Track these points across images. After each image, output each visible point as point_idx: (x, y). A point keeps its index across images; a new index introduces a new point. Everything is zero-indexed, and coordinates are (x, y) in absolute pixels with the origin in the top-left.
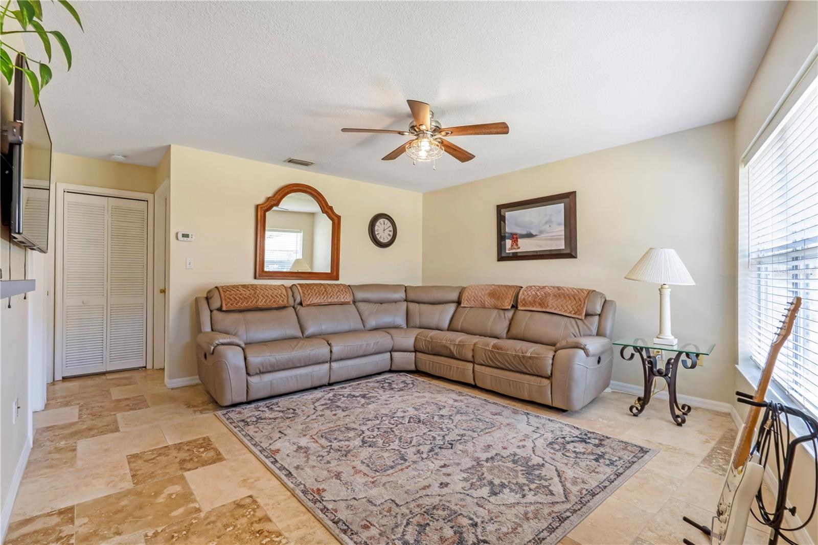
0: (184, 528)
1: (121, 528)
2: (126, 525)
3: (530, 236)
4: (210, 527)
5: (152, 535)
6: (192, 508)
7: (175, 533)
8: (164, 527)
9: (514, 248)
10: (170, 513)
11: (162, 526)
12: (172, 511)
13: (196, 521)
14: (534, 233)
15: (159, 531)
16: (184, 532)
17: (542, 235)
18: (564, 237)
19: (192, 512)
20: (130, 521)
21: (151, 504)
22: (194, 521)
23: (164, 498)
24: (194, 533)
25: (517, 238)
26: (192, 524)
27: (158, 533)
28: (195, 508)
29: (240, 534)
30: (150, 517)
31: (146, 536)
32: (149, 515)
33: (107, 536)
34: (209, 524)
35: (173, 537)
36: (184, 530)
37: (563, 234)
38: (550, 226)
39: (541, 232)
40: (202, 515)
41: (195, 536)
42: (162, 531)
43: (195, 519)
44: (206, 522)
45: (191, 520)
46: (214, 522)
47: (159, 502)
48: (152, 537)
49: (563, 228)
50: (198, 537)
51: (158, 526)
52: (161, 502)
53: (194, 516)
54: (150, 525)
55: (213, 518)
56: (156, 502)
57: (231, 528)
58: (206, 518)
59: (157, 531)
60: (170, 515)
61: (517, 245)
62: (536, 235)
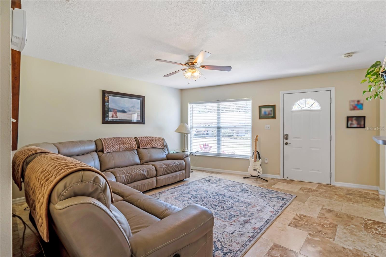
0: (319, 233)
1: (342, 249)
2: (340, 249)
3: (124, 111)
4: (311, 228)
5: (332, 239)
6: (311, 237)
7: (323, 234)
8: (326, 238)
9: (115, 117)
10: (320, 241)
11: (326, 239)
12: (319, 241)
13: (314, 232)
14: (126, 111)
15: (328, 238)
16: (320, 232)
17: (130, 112)
18: (140, 115)
19: (312, 235)
20: (337, 249)
21: (325, 250)
22: (315, 233)
23: (318, 248)
24: (318, 230)
25: (116, 112)
26: (316, 232)
27: (329, 238)
28: (310, 236)
29: (306, 221)
30: (329, 245)
31: (334, 240)
32: (329, 246)
33: (348, 250)
34: (311, 229)
35: (325, 234)
36: (320, 233)
37: (140, 113)
38: (134, 109)
39: (130, 111)
40: (310, 232)
41: (318, 229)
42: (327, 238)
43: (313, 233)
44: (311, 230)
45: (315, 234)
46: (309, 228)
47: (321, 248)
48: (332, 238)
49: (140, 111)
50: (318, 228)
51: (328, 240)
52: (321, 247)
53: (313, 234)
54: (330, 243)
55: (308, 229)
56: (322, 249)
57: (306, 224)
58: (309, 231)
59: (329, 239)
60: (321, 240)
61: (116, 115)
62: (127, 112)
